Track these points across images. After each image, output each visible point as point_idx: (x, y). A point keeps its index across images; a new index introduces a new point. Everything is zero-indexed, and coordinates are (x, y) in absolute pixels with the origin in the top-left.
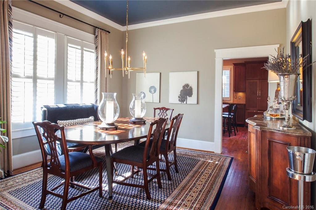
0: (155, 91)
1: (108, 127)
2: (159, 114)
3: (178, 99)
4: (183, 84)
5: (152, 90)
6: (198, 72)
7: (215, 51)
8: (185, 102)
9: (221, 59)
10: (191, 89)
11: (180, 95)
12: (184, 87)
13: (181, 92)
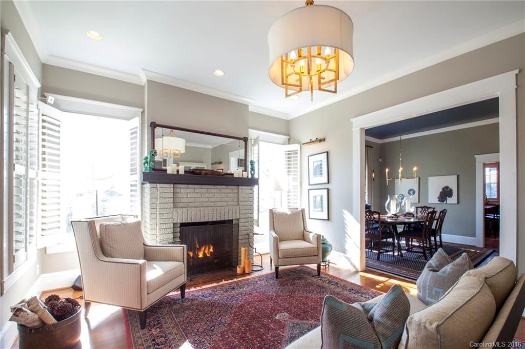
0: (414, 193)
1: (393, 216)
2: (421, 212)
3: (437, 200)
4: (443, 187)
5: (411, 193)
6: (458, 176)
7: (475, 156)
8: (445, 202)
9: (482, 163)
10: (451, 191)
11: (440, 196)
12: (443, 189)
13: (440, 193)
